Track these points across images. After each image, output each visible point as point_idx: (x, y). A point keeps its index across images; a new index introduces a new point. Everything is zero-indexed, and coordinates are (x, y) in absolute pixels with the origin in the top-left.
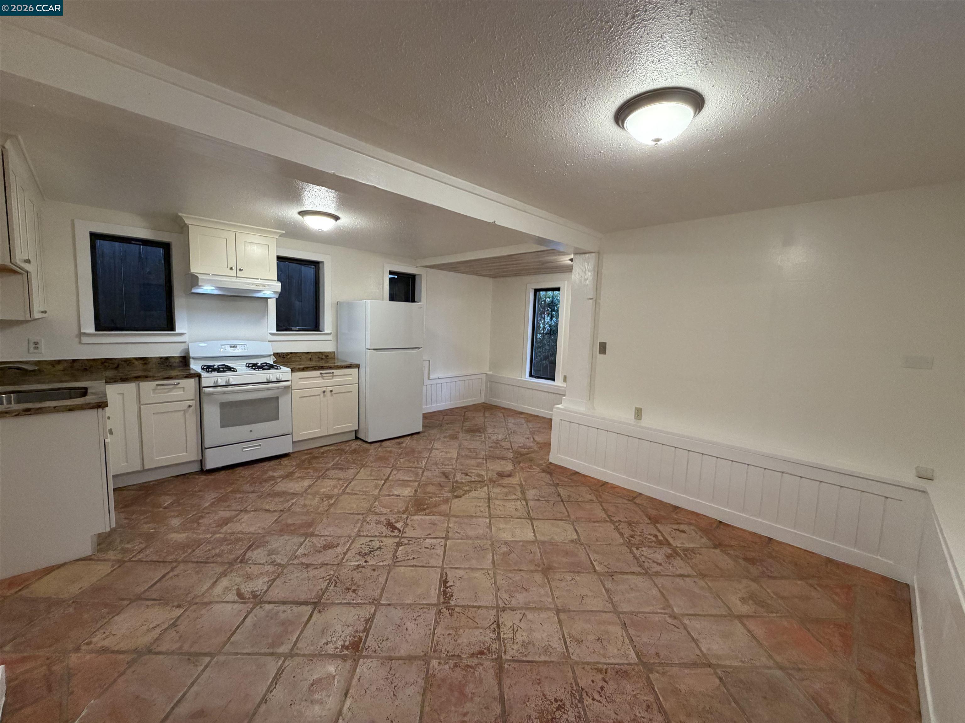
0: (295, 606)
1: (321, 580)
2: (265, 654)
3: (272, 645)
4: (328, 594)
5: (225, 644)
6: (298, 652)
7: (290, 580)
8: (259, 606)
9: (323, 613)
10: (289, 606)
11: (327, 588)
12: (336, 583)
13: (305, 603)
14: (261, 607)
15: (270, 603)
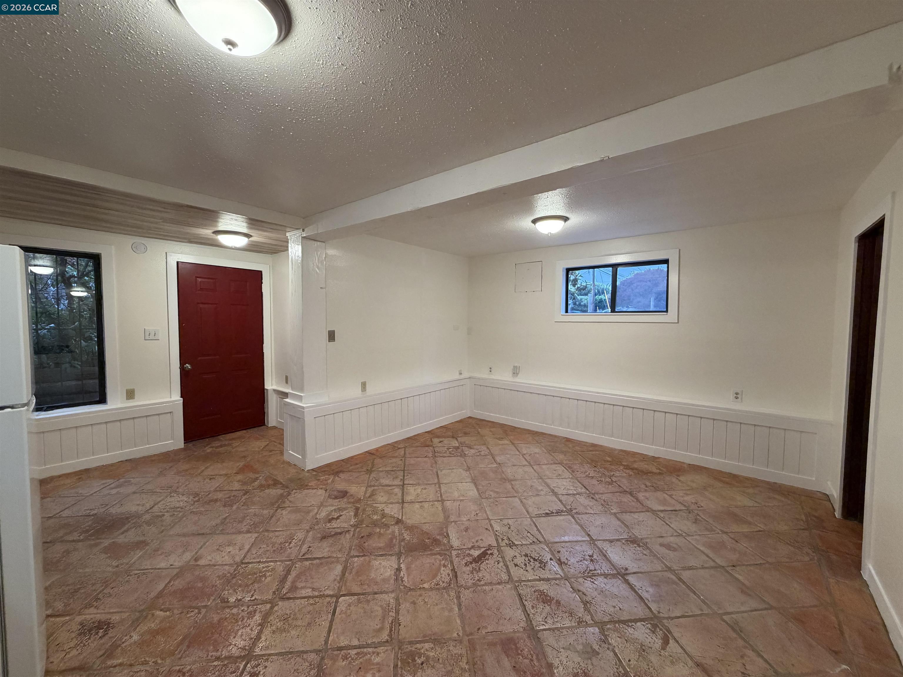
0: (635, 588)
1: (596, 582)
2: (684, 583)
3: (674, 583)
4: (606, 572)
5: (707, 615)
6: (664, 566)
7: (615, 607)
8: (659, 615)
9: (627, 566)
10: (640, 592)
11: (601, 575)
12: (591, 571)
13: (627, 582)
14: (659, 612)
15: (649, 608)
